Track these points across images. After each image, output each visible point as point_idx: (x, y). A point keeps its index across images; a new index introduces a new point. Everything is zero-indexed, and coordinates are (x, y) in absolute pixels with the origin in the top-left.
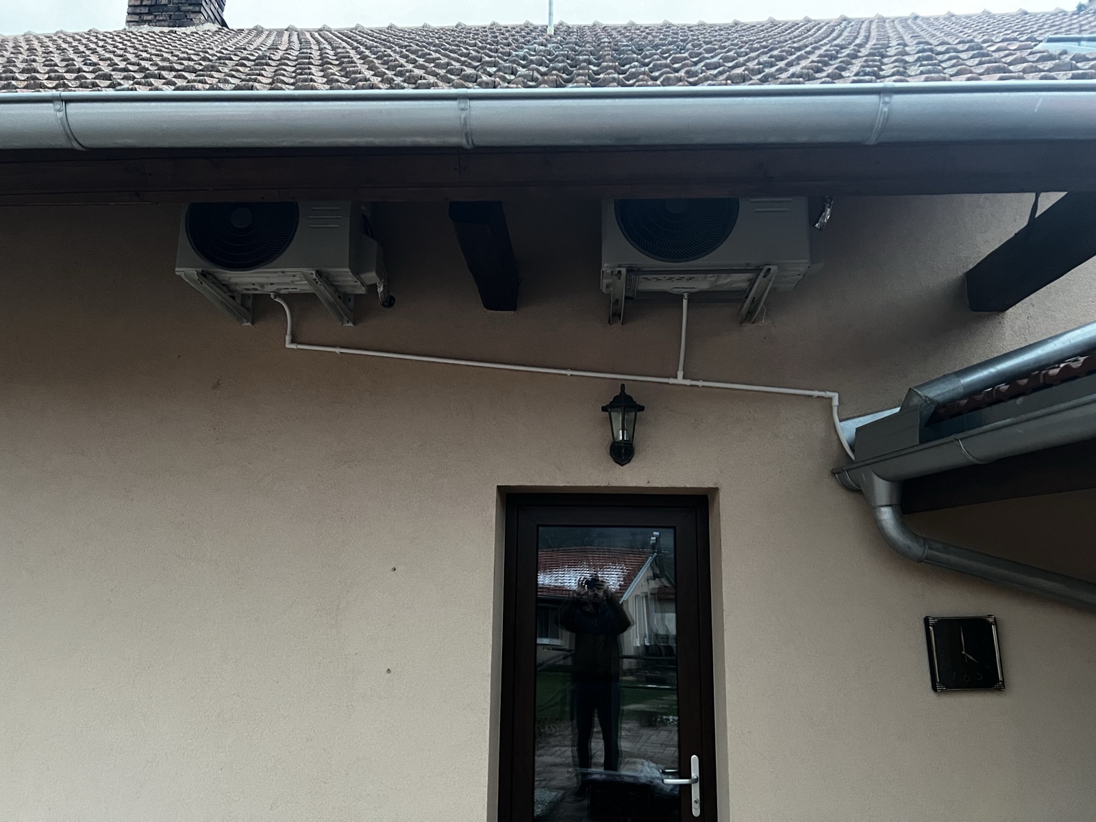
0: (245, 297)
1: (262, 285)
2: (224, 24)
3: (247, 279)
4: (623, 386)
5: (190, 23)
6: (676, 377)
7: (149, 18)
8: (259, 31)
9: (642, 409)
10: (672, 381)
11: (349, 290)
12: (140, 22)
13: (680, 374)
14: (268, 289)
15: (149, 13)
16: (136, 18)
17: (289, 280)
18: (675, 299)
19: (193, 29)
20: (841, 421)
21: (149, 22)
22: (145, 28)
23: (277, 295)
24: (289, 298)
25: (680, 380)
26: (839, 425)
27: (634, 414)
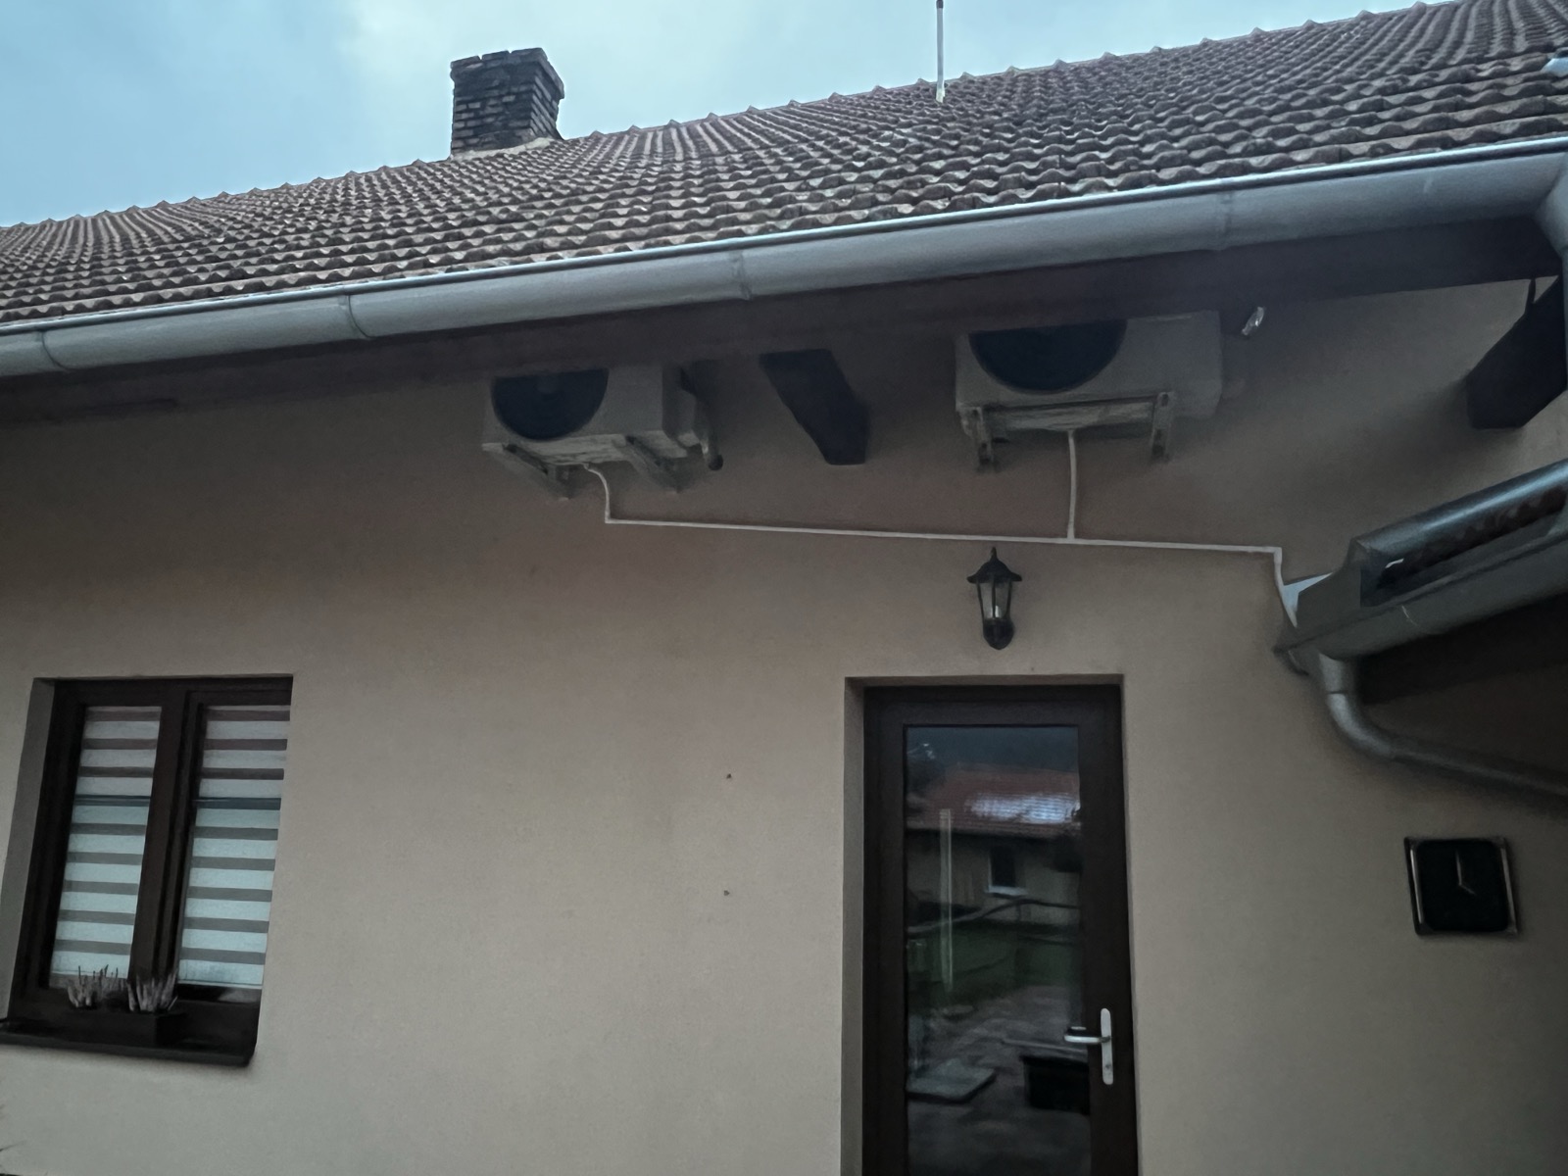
0: (560, 469)
1: (574, 456)
2: (557, 136)
3: (556, 450)
4: (994, 551)
5: (519, 141)
6: (1065, 536)
7: (475, 141)
8: (596, 138)
9: (1018, 578)
10: (1060, 541)
11: (670, 455)
12: (465, 148)
13: (1071, 531)
14: (581, 459)
15: (475, 136)
16: (460, 144)
17: (600, 448)
18: (1060, 438)
19: (521, 148)
20: (1287, 582)
21: (476, 147)
22: (471, 155)
23: (592, 465)
24: (606, 467)
25: (1071, 539)
26: (1282, 588)
27: (1006, 585)
